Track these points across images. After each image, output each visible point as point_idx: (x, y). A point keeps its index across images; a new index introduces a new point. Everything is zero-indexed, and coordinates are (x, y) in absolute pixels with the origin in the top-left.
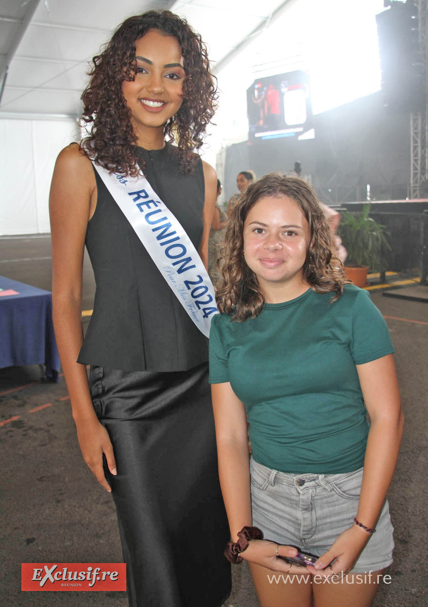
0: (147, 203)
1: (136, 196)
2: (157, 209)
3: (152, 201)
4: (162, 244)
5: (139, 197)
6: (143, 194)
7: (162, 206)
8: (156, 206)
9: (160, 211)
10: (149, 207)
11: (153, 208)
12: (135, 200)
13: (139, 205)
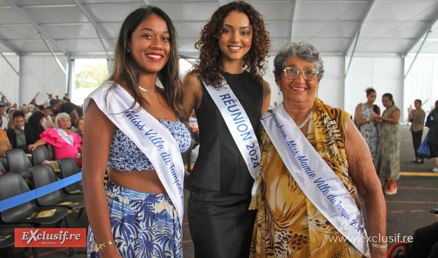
0: (229, 101)
1: (224, 97)
2: (235, 104)
3: (232, 100)
4: (236, 123)
5: (225, 98)
6: (227, 96)
7: (238, 103)
8: (234, 102)
9: (236, 105)
10: (230, 103)
11: (232, 104)
12: (223, 99)
13: (225, 102)
